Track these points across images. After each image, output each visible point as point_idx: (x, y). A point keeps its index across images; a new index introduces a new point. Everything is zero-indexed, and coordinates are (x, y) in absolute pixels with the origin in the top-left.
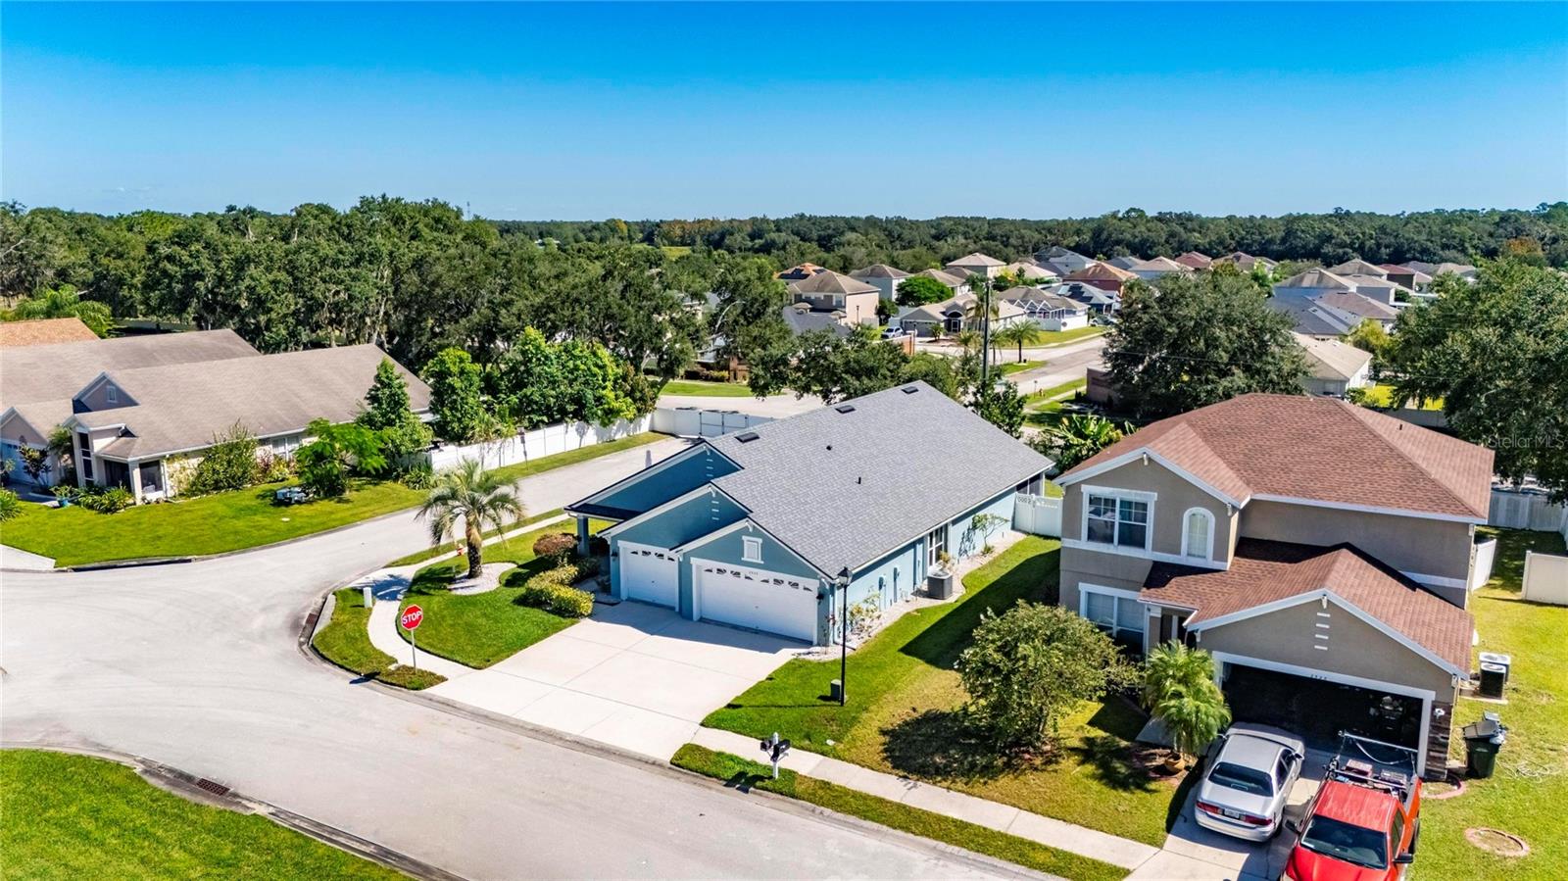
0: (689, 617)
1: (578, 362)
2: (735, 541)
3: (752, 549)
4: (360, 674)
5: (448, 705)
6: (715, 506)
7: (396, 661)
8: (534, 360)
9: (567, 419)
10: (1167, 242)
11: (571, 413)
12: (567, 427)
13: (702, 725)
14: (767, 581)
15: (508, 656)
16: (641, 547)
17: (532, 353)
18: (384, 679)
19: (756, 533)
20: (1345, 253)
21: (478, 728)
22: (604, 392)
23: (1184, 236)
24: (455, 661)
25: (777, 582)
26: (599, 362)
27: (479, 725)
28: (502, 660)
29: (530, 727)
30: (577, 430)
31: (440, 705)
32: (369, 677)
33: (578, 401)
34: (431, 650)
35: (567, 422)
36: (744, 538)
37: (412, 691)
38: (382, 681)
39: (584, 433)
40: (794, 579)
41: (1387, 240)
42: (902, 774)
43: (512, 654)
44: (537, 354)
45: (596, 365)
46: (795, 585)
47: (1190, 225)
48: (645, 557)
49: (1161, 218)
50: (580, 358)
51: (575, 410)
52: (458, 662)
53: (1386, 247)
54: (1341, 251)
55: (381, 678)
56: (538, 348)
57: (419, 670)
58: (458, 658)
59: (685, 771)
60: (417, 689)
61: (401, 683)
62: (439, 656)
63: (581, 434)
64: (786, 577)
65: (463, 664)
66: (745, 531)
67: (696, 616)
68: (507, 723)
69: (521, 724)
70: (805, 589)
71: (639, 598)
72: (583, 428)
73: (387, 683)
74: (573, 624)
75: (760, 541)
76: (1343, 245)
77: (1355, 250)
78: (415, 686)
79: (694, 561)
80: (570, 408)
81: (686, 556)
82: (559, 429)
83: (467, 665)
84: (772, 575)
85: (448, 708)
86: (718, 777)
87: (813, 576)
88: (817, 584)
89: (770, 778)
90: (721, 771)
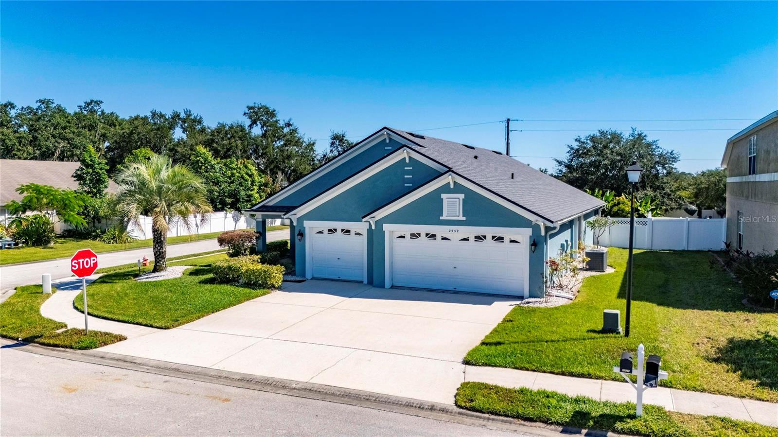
0: (381, 285)
1: (234, 171)
2: (435, 200)
3: (453, 207)
4: (17, 339)
5: (125, 361)
6: (408, 172)
7: (66, 326)
9: (226, 208)
11: (229, 204)
12: (226, 214)
13: (466, 362)
14: (466, 240)
15: (199, 318)
16: (327, 225)
17: (202, 163)
18: (46, 341)
19: (458, 188)
21: (166, 382)
22: (252, 192)
24: (137, 324)
25: (478, 238)
27: (167, 378)
28: (192, 320)
29: (238, 377)
30: (233, 217)
31: (115, 362)
32: (27, 341)
33: (234, 195)
34: (110, 316)
35: (226, 210)
36: (443, 196)
37: (79, 351)
38: (43, 344)
39: (238, 220)
40: (497, 231)
43: (203, 316)
44: (205, 164)
46: (501, 239)
48: (331, 236)
50: (234, 169)
51: (232, 202)
52: (141, 324)
55: (42, 340)
56: (206, 160)
57: (91, 332)
58: (140, 321)
59: (487, 415)
60: (86, 348)
61: (67, 343)
62: (118, 321)
63: (236, 220)
64: (489, 231)
65: (146, 325)
66: (446, 189)
67: (388, 284)
68: (206, 375)
69: (224, 375)
70: (512, 241)
71: (324, 276)
72: (237, 217)
73: (49, 345)
74: (264, 294)
75: (462, 196)
78: (84, 345)
79: (387, 227)
80: (229, 200)
81: (380, 223)
82: (221, 214)
83: (151, 326)
84: (471, 231)
85: (125, 364)
86: (546, 421)
87: (526, 223)
88: (528, 232)
89: (633, 417)
90: (546, 412)
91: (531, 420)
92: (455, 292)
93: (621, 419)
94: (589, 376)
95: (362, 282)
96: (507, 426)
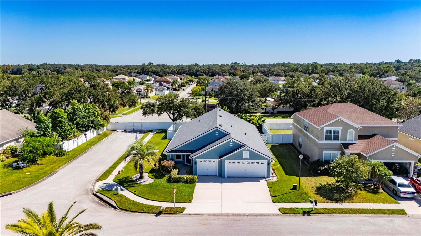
0: (224, 177)
2: (241, 153)
3: (246, 155)
4: (155, 213)
6: (231, 145)
7: (161, 207)
8: (77, 110)
10: (161, 71)
11: (91, 126)
12: (91, 131)
13: (274, 203)
14: (249, 163)
16: (203, 160)
17: (76, 108)
19: (248, 150)
20: (202, 74)
22: (98, 119)
23: (165, 70)
25: (252, 163)
26: (96, 110)
28: (192, 199)
32: (160, 213)
33: (92, 122)
36: (243, 152)
39: (94, 133)
40: (258, 161)
41: (211, 71)
42: (335, 202)
43: (193, 197)
44: (78, 108)
45: (95, 111)
46: (258, 163)
47: (165, 67)
48: (205, 162)
49: (158, 65)
52: (181, 203)
53: (211, 72)
54: (201, 73)
55: (165, 213)
56: (77, 106)
59: (289, 215)
60: (181, 213)
61: (174, 212)
64: (255, 161)
66: (244, 150)
67: (226, 177)
70: (262, 163)
71: (203, 175)
74: (195, 185)
75: (249, 152)
76: (201, 72)
77: (204, 73)
79: (226, 161)
81: (224, 160)
84: (250, 161)
86: (300, 214)
87: (266, 159)
88: (267, 161)
89: (312, 210)
90: (299, 212)
91: (297, 214)
92: (246, 177)
93: (311, 211)
94: (299, 202)
95: (216, 176)
96: (293, 216)
